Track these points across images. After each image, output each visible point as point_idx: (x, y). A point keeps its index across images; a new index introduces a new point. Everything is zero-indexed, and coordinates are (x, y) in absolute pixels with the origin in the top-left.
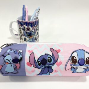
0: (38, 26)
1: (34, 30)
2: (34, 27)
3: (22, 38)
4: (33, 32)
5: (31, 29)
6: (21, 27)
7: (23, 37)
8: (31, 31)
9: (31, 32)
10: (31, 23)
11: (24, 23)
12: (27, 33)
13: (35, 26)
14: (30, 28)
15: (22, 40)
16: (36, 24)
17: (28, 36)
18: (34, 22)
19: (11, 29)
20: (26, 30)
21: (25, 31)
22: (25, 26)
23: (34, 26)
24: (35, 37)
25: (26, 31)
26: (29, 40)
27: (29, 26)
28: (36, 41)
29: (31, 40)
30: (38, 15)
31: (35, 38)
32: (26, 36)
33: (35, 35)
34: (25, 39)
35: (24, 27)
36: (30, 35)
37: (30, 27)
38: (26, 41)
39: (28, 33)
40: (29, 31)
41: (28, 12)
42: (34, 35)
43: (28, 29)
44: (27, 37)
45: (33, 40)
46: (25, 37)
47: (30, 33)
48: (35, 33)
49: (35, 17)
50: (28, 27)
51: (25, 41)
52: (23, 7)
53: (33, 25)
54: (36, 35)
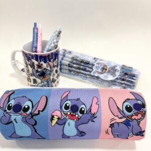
0: (57, 59)
1: (50, 67)
2: (50, 63)
3: (30, 79)
4: (47, 70)
5: (44, 65)
6: (28, 63)
7: (32, 78)
8: (44, 69)
9: (45, 71)
10: (43, 56)
11: (32, 56)
12: (37, 71)
13: (52, 60)
14: (42, 65)
15: (30, 82)
16: (52, 58)
17: (40, 76)
18: (49, 55)
19: (14, 61)
20: (36, 67)
21: (34, 68)
22: (34, 61)
23: (50, 61)
24: (51, 77)
25: (36, 69)
26: (41, 83)
27: (41, 61)
28: (54, 84)
29: (45, 83)
30: (57, 42)
31: (51, 79)
32: (36, 77)
33: (52, 74)
34: (35, 81)
35: (33, 63)
36: (43, 75)
37: (42, 63)
38: (37, 85)
39: (40, 72)
40: (40, 69)
41: (41, 34)
42: (50, 75)
43: (39, 66)
44: (38, 78)
45: (48, 82)
46: (34, 78)
47: (43, 72)
48: (51, 71)
49: (53, 45)
50: (39, 63)
51: (35, 84)
52: (33, 26)
53: (47, 59)
54: (54, 75)
